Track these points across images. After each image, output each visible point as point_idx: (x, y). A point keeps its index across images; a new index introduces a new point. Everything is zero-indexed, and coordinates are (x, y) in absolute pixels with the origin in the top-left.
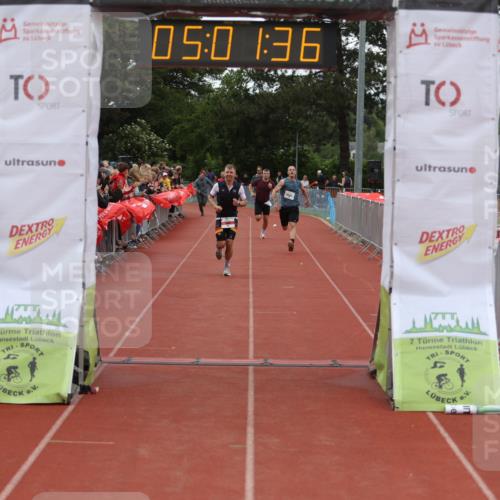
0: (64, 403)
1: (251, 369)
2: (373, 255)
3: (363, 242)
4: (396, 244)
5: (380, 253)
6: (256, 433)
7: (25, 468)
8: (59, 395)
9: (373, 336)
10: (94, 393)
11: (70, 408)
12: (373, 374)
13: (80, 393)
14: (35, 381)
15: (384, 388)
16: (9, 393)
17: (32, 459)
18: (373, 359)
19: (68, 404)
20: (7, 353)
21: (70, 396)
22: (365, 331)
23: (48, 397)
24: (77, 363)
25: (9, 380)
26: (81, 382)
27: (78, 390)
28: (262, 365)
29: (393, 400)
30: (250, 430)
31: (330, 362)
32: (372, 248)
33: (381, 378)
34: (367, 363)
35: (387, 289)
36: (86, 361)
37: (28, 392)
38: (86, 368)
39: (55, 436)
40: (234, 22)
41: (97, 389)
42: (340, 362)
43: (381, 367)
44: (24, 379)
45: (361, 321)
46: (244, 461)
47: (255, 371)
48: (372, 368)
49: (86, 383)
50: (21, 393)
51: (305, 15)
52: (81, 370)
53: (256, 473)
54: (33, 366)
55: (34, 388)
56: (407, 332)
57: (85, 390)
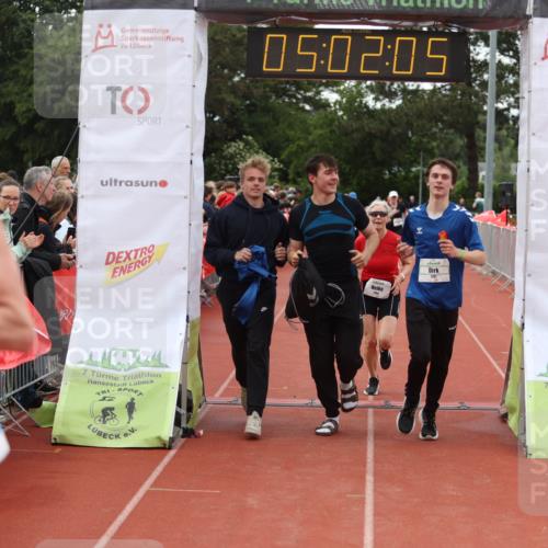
0: (165, 447)
1: (371, 411)
2: (504, 286)
3: (494, 273)
4: (529, 275)
5: (512, 285)
6: (375, 481)
7: (122, 518)
8: (159, 438)
9: (504, 376)
10: (197, 437)
11: (172, 453)
12: (504, 418)
13: (183, 437)
14: (133, 424)
15: (516, 433)
16: (105, 436)
17: (129, 508)
18: (503, 402)
19: (170, 448)
20: (102, 396)
21: (172, 440)
22: (495, 370)
23: (146, 440)
24: (179, 404)
25: (104, 422)
26: (184, 425)
27: (181, 433)
28: (382, 407)
29: (526, 447)
30: (370, 478)
31: (456, 404)
32: (503, 279)
33: (512, 421)
34: (497, 406)
35: (519, 324)
36: (190, 402)
37: (126, 435)
38: (190, 409)
39: (155, 484)
40: (353, 30)
41: (201, 432)
42: (467, 404)
43: (512, 410)
44: (121, 421)
45: (491, 359)
46: (362, 513)
47: (375, 414)
48: (503, 411)
49: (189, 426)
50: (117, 436)
51: (432, 23)
52: (183, 411)
53: (376, 526)
54: (131, 407)
55: (133, 431)
56: (541, 375)
57: (188, 433)
